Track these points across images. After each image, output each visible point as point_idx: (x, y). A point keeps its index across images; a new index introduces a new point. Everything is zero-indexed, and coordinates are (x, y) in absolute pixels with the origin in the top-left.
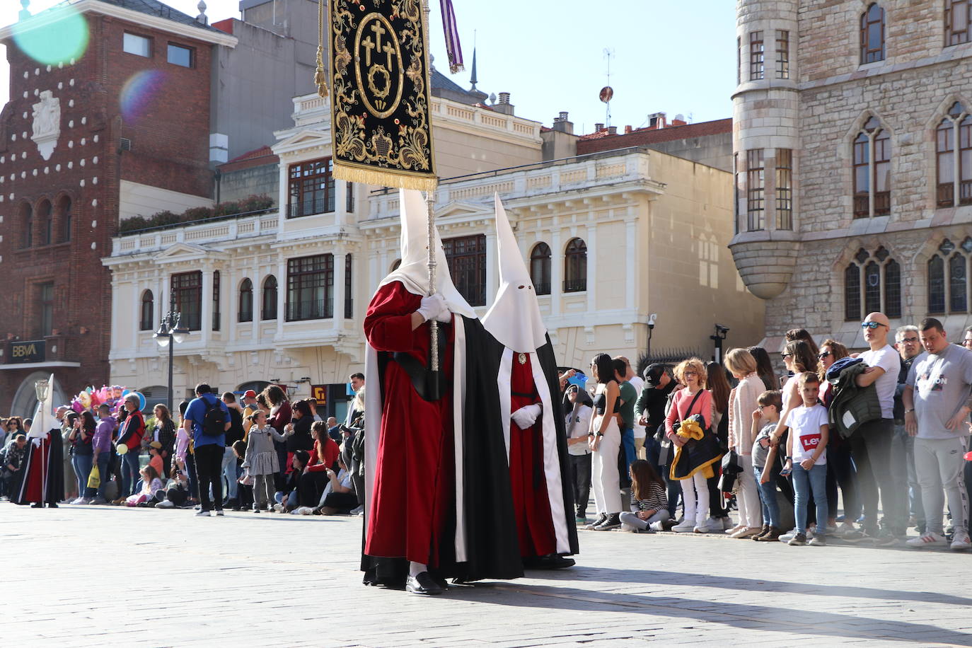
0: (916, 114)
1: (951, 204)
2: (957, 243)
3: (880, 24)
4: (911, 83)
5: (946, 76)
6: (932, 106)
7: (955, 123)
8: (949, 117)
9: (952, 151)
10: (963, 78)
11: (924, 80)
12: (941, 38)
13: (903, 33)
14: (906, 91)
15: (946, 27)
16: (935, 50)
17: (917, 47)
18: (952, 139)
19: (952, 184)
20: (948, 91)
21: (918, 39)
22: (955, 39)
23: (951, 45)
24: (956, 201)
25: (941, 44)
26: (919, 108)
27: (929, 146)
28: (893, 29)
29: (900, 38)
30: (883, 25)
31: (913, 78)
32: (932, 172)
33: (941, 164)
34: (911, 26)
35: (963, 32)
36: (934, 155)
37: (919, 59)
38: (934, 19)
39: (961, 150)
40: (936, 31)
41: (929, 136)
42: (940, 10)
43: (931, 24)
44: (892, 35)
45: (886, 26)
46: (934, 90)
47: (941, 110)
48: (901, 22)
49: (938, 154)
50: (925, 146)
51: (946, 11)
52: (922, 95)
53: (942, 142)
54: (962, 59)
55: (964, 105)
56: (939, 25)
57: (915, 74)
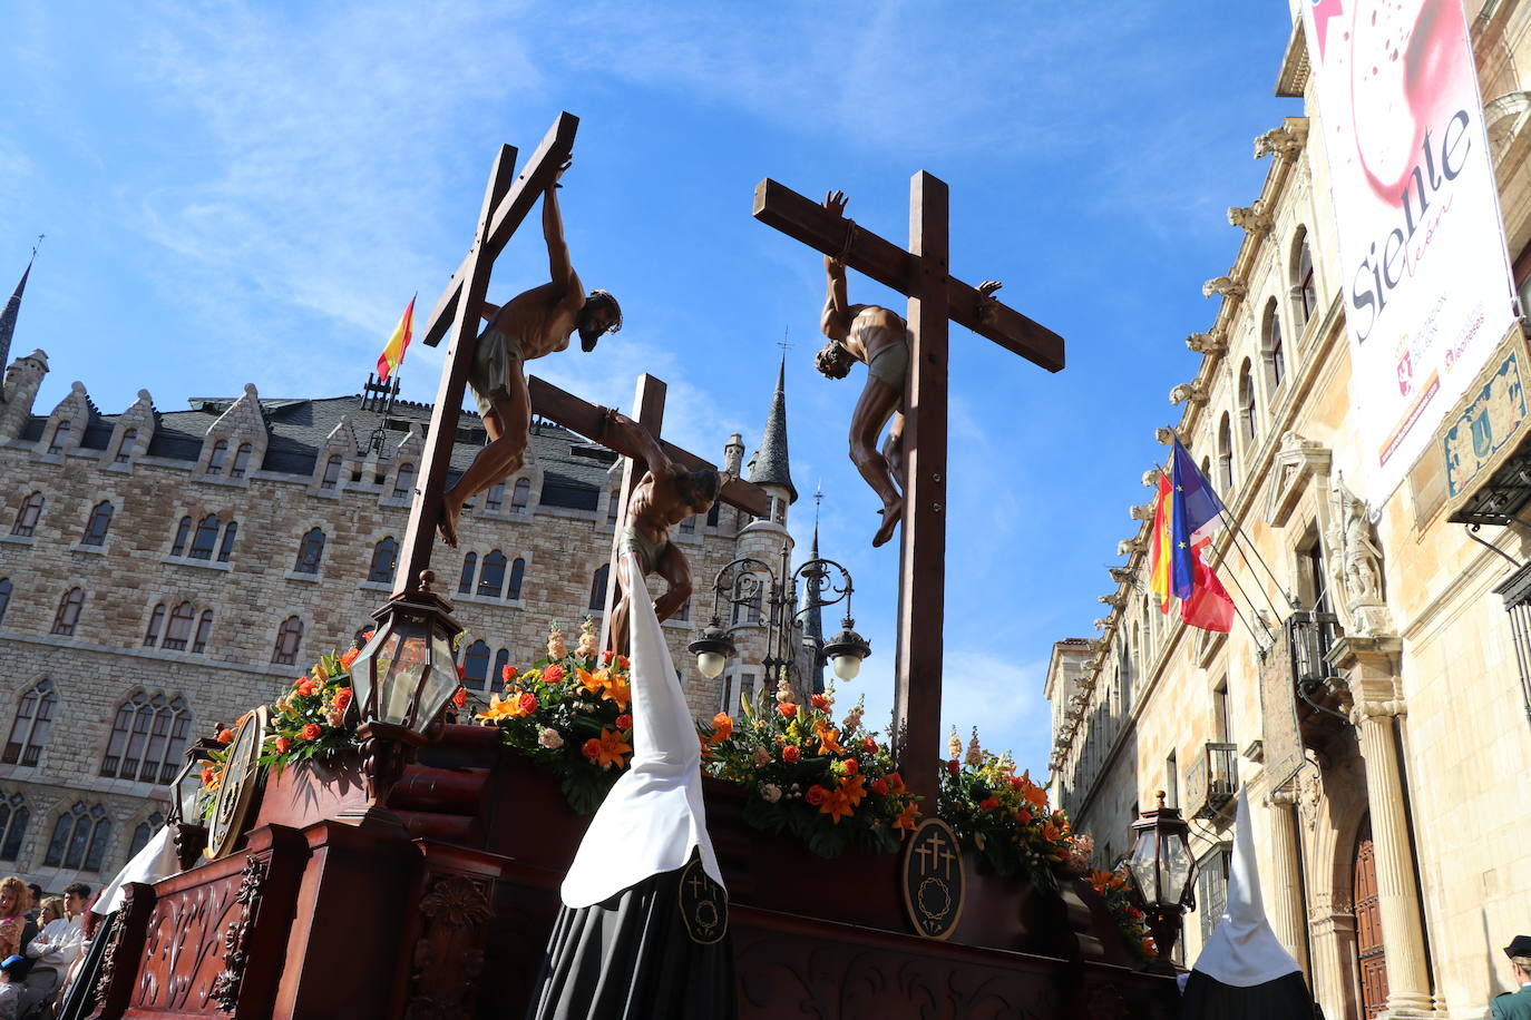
0: (10, 679)
1: (14, 762)
2: (7, 796)
3: (5, 597)
4: (15, 652)
5: (45, 656)
6: (26, 676)
7: (40, 695)
8: (37, 690)
9: (30, 718)
10: (58, 662)
11: (27, 654)
12: (51, 625)
13: (22, 610)
14: (8, 657)
15: (58, 618)
16: (43, 632)
17: (30, 625)
18: (33, 710)
19: (21, 745)
20: (43, 668)
21: (32, 620)
22: (62, 630)
23: (57, 633)
24: (19, 761)
25: (50, 630)
26: (14, 675)
27: (13, 709)
28: (15, 604)
29: (19, 613)
30: (9, 599)
31: (18, 649)
32: (7, 730)
33: (18, 726)
34: (31, 607)
35: (70, 626)
36: (14, 717)
37: (29, 634)
38: (50, 609)
39: (37, 719)
40: (49, 618)
41: (15, 699)
42: (57, 603)
43: (47, 611)
44: (12, 609)
45: (11, 600)
46: (32, 664)
47: (32, 682)
48: (23, 601)
49: (18, 717)
50: (9, 707)
51: (61, 606)
52: (21, 665)
53: (24, 708)
54: (62, 647)
55: (51, 685)
56: (53, 613)
57: (20, 646)
